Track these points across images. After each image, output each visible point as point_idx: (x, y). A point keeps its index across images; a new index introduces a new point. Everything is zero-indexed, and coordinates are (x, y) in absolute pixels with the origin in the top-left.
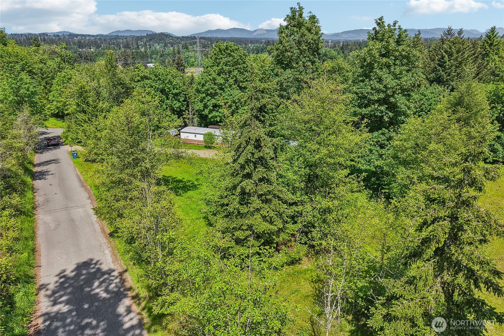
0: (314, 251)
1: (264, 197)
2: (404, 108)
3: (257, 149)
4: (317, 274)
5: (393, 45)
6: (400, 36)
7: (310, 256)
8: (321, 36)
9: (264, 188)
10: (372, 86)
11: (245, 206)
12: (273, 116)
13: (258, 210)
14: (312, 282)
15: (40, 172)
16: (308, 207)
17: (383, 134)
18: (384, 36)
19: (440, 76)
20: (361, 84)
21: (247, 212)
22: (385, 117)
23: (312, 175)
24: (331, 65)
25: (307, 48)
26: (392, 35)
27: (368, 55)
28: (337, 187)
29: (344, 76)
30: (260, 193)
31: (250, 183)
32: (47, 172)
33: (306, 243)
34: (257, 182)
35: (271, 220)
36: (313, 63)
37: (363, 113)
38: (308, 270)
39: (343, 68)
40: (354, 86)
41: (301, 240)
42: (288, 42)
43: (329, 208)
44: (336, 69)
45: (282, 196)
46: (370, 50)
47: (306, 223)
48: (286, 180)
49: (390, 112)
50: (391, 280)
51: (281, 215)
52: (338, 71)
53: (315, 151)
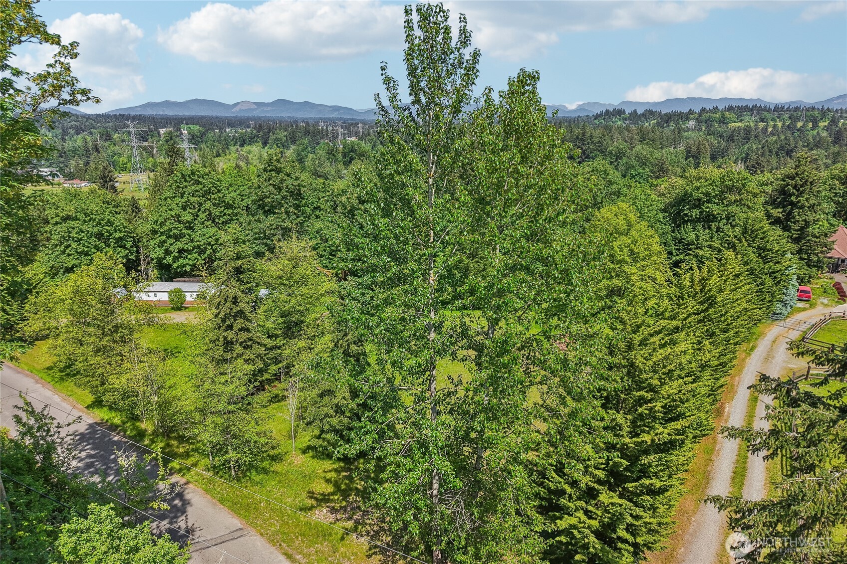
1: (245, 343)
3: (234, 304)
9: (244, 336)
11: (229, 353)
13: (241, 355)
21: (231, 358)
30: (241, 341)
31: (231, 333)
34: (237, 331)
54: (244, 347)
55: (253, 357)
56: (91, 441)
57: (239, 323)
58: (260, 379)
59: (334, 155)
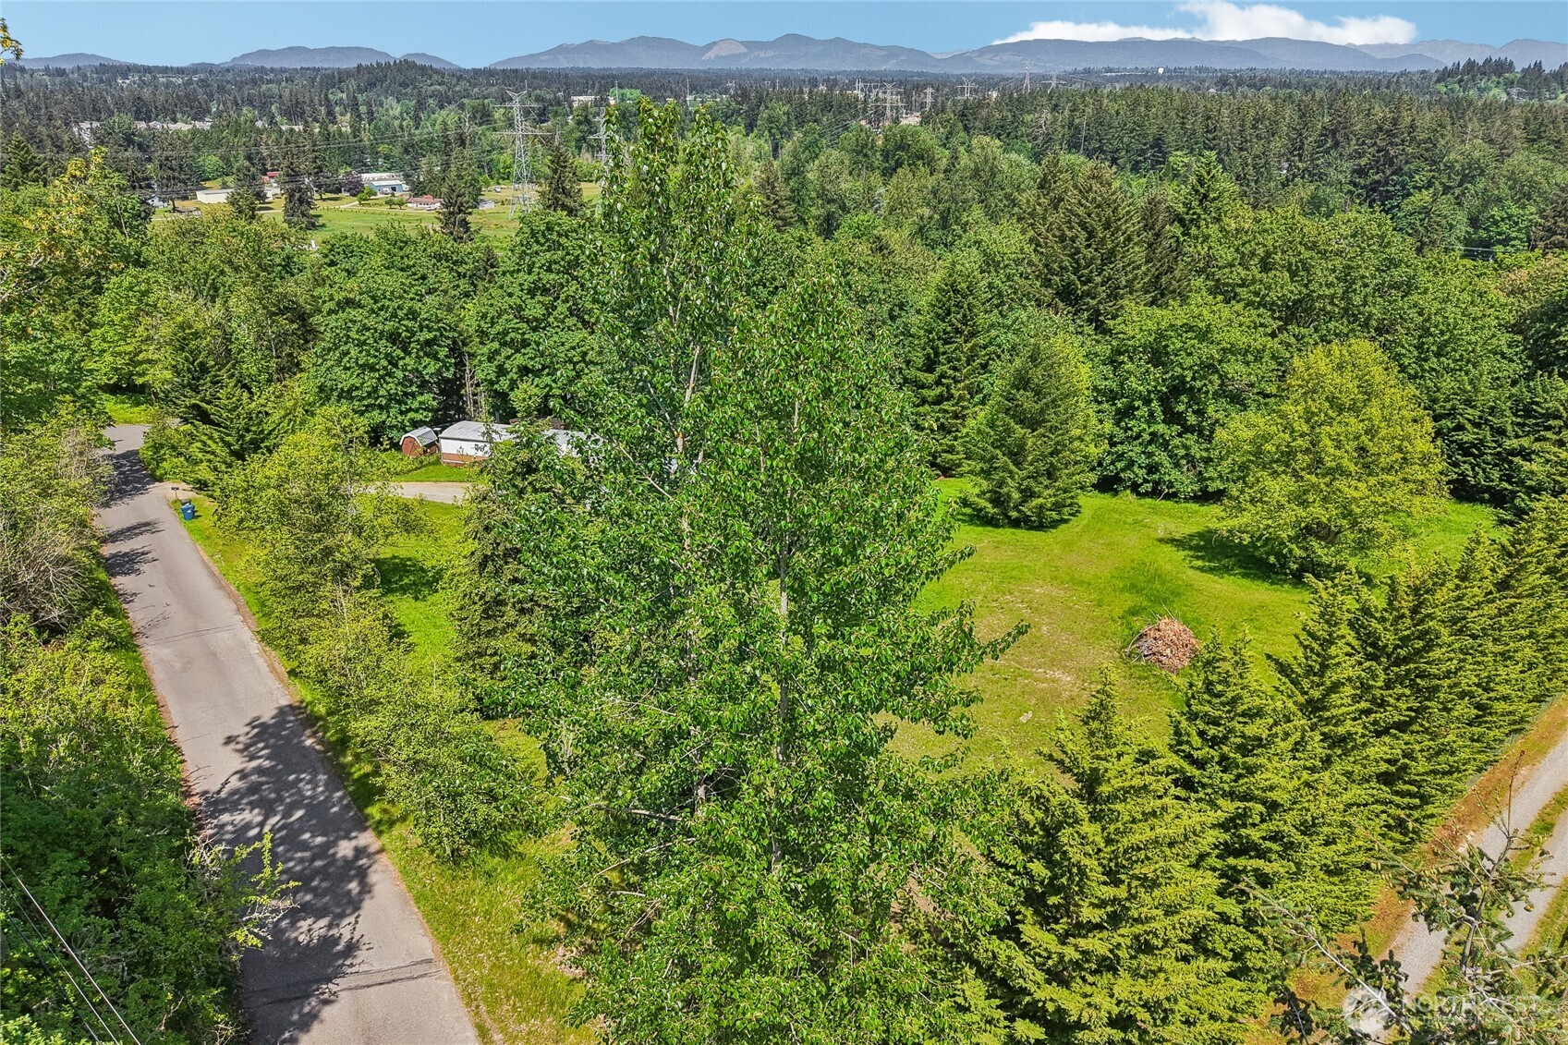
15: (126, 554)
32: (143, 554)
54: (520, 612)
56: (272, 741)
59: (865, 155)
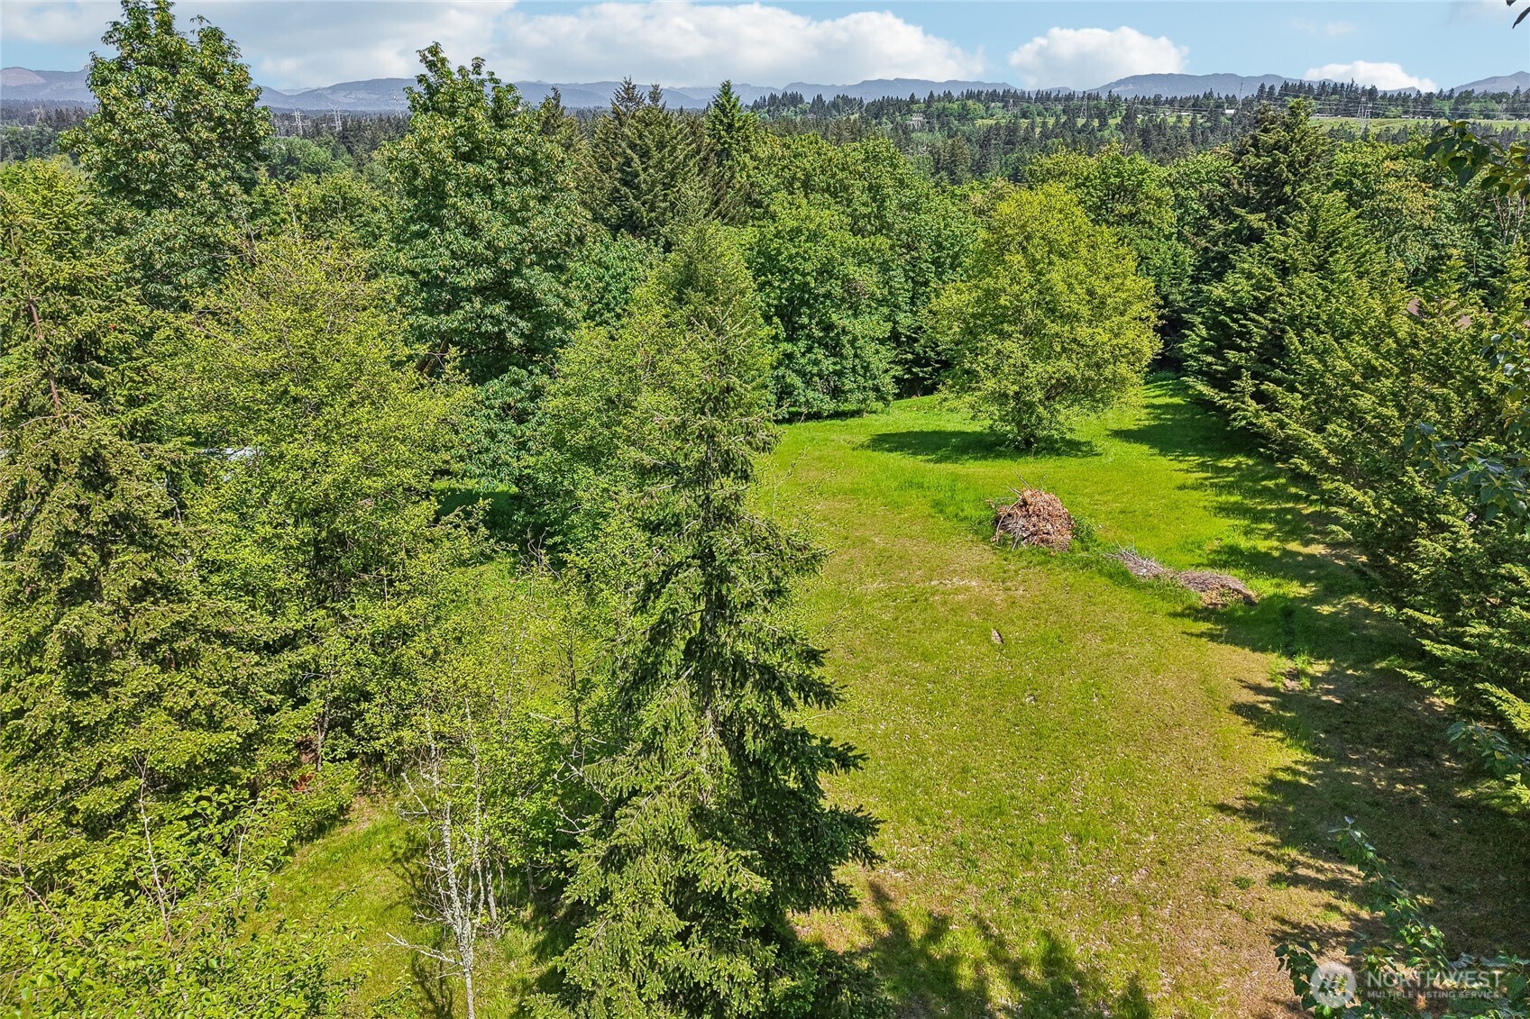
0: (384, 769)
1: (165, 647)
2: (554, 304)
3: (96, 490)
4: (408, 833)
5: (485, 129)
6: (497, 100)
7: (374, 789)
8: (257, 99)
9: (156, 618)
10: (454, 247)
11: (96, 698)
12: (137, 371)
13: (153, 698)
14: (397, 860)
16: (335, 642)
17: (516, 383)
18: (453, 100)
19: (632, 214)
20: (420, 243)
21: (110, 717)
22: (509, 335)
23: (324, 542)
24: (318, 192)
25: (214, 136)
26: (478, 100)
27: (421, 157)
28: (410, 557)
29: (367, 224)
30: (145, 638)
31: (95, 615)
33: (351, 756)
34: (125, 603)
35: (210, 717)
36: (248, 186)
37: (443, 328)
38: (375, 833)
39: (359, 201)
40: (399, 251)
41: (333, 751)
42: (137, 114)
43: (399, 624)
44: (337, 203)
45: (231, 629)
46: (425, 141)
47: (337, 693)
48: (237, 574)
49: (521, 318)
50: (604, 761)
51: (244, 691)
52: (344, 209)
53: (315, 463)
54: (164, 665)
55: (207, 696)
57: (129, 565)
58: (246, 775)
